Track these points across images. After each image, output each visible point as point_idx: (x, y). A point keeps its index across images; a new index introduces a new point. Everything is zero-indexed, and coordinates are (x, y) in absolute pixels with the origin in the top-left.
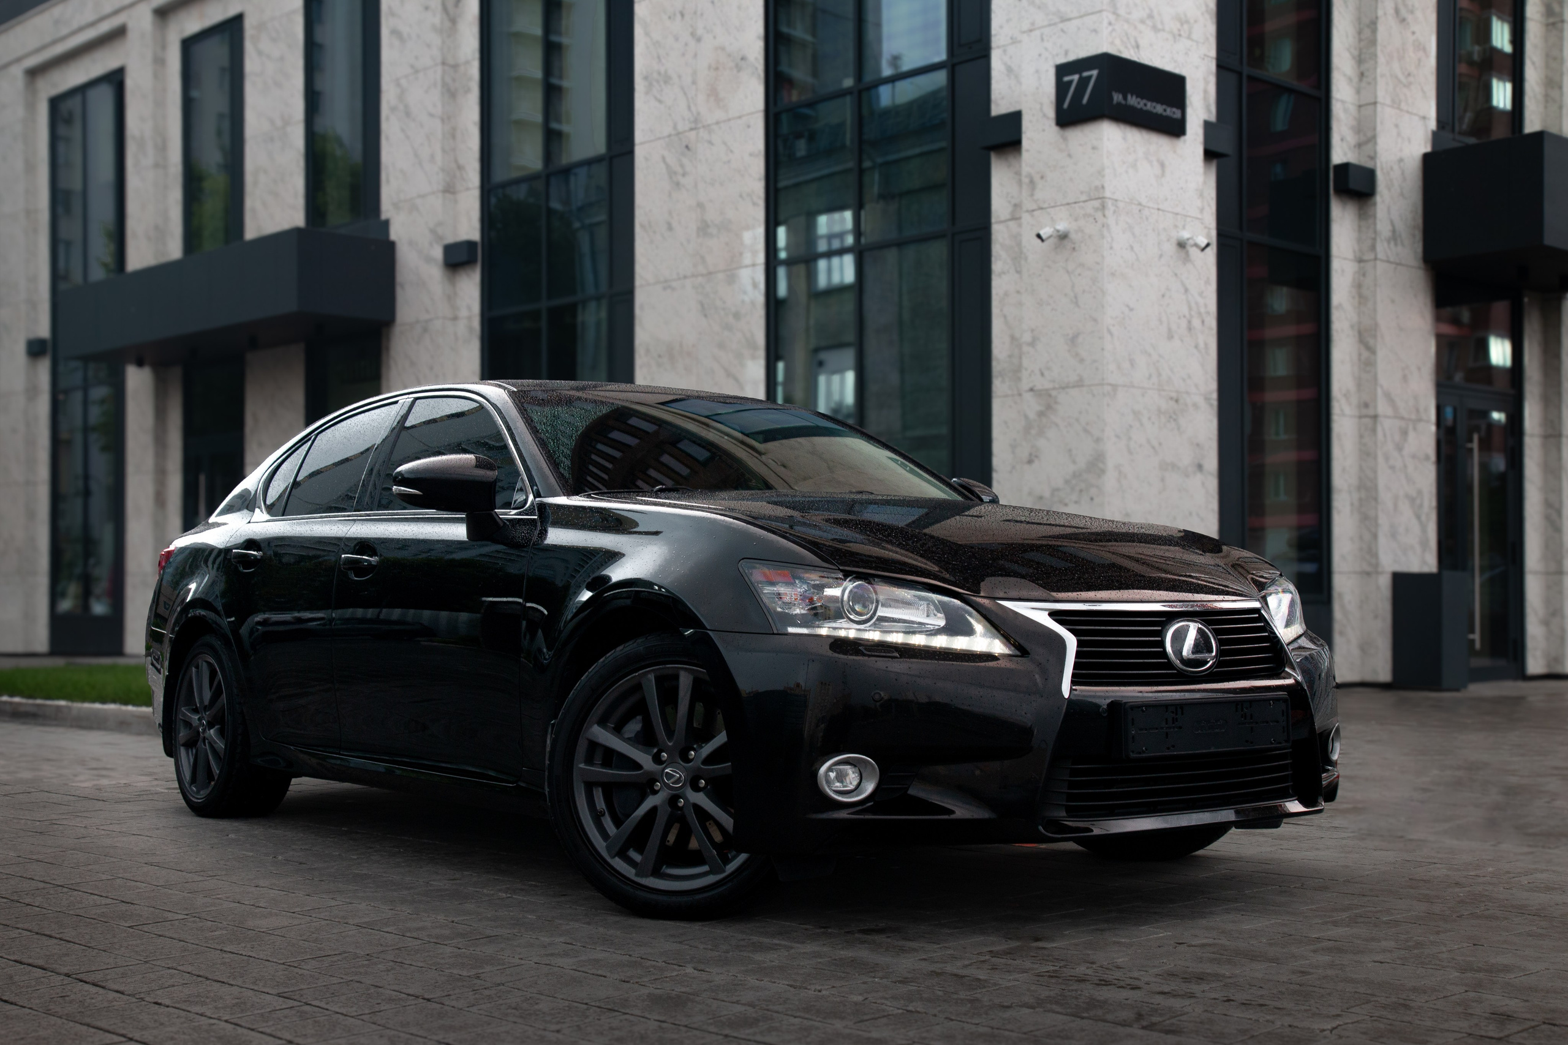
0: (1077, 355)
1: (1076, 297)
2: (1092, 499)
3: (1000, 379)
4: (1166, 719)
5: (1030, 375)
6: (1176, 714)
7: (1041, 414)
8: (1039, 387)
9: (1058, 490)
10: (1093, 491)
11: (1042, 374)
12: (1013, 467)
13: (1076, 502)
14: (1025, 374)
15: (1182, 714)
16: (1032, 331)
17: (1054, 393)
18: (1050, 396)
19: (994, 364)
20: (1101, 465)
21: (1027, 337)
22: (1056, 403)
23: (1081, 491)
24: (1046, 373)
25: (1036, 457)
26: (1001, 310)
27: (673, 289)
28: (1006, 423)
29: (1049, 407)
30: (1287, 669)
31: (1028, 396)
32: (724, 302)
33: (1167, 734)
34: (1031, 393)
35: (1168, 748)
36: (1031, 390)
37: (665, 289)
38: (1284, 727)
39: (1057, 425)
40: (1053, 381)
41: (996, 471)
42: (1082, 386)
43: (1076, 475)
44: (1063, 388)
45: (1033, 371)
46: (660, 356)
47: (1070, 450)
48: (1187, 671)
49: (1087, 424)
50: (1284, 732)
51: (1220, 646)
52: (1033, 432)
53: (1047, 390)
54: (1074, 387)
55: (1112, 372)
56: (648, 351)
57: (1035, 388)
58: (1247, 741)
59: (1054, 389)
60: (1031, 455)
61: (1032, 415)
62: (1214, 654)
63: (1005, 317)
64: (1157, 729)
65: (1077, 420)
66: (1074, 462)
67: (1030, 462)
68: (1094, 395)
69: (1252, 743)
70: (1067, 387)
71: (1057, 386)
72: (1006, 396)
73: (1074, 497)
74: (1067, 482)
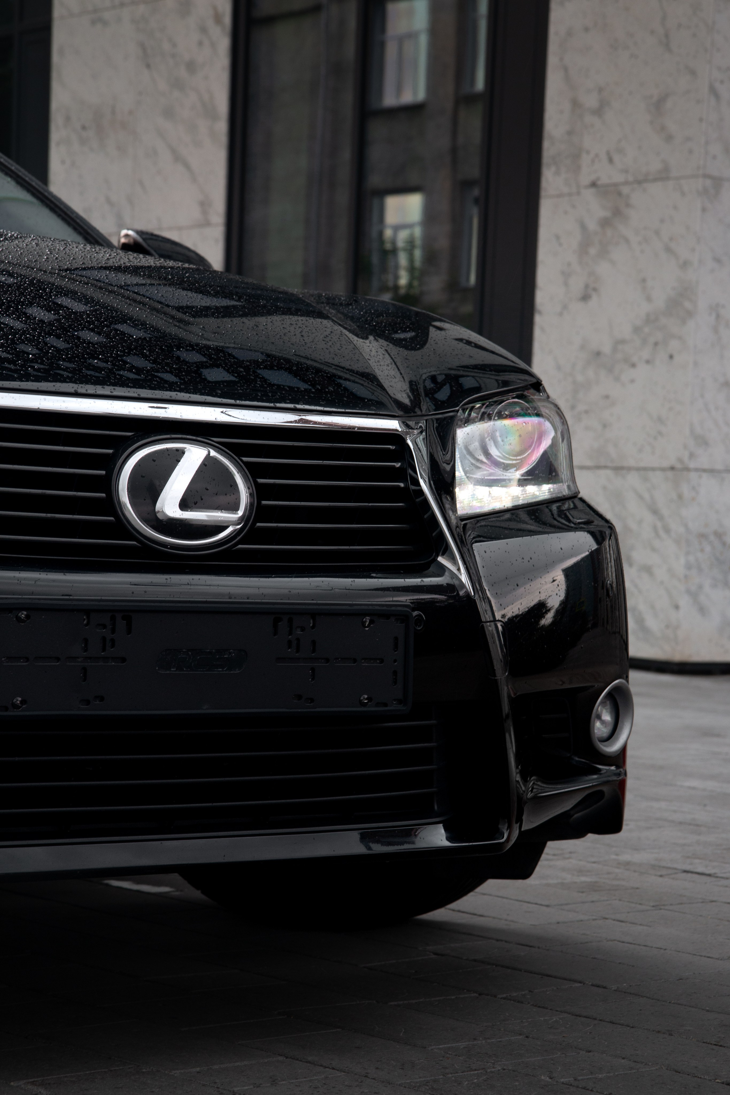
0: (663, 128)
1: (667, 36)
2: (671, 357)
3: (553, 169)
4: (86, 641)
5: (593, 161)
6: (113, 631)
7: (605, 223)
8: (604, 180)
9: (623, 342)
10: (674, 345)
11: (611, 160)
12: (565, 307)
13: (648, 362)
14: (585, 160)
15: (129, 631)
16: (600, 90)
17: (625, 190)
18: (620, 194)
19: (546, 144)
20: (687, 304)
21: (591, 101)
22: (628, 205)
23: (656, 344)
24: (616, 158)
25: (595, 290)
26: (561, 59)
27: (105, 23)
28: (558, 237)
29: (617, 212)
30: (440, 559)
31: (589, 194)
32: (174, 45)
33: (85, 669)
34: (593, 190)
35: (88, 702)
36: (594, 184)
37: (93, 22)
38: (395, 673)
39: (627, 241)
40: (626, 171)
41: (540, 313)
42: (668, 178)
43: (650, 320)
44: (639, 182)
45: (597, 155)
46: (84, 128)
47: (644, 280)
48: (164, 544)
49: (671, 239)
50: (395, 682)
51: (260, 498)
52: (593, 251)
53: (615, 185)
54: (655, 180)
55: (714, 157)
56: (68, 119)
57: (599, 183)
58: (299, 697)
59: (626, 183)
60: (587, 286)
61: (592, 226)
62: (240, 513)
63: (566, 69)
64: (58, 659)
65: (657, 233)
66: (649, 299)
67: (585, 298)
68: (683, 194)
69: (312, 700)
70: (646, 180)
71: (631, 179)
72: (560, 196)
73: (645, 354)
74: (637, 330)
